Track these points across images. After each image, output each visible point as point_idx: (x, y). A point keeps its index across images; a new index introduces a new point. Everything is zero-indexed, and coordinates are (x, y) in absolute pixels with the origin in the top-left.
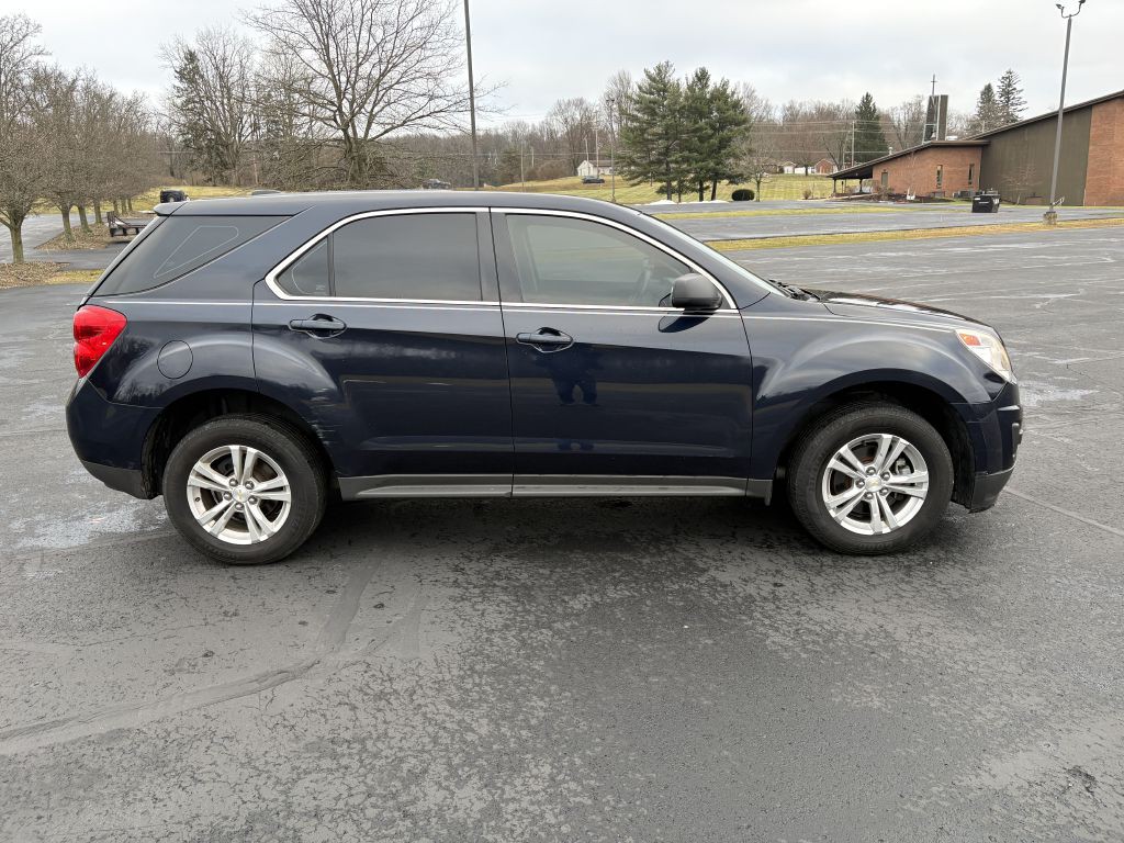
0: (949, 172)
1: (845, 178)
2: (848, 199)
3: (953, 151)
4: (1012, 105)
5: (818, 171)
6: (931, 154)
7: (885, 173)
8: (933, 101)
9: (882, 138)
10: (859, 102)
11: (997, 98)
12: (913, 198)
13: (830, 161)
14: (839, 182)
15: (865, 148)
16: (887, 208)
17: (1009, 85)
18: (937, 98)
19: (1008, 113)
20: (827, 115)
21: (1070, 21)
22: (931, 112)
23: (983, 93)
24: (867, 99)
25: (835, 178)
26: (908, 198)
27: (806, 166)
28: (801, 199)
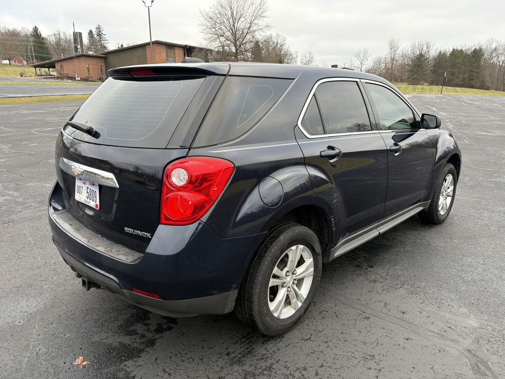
0: (92, 69)
1: (41, 67)
2: (46, 78)
3: (93, 59)
4: (102, 40)
5: (15, 63)
6: (83, 59)
7: (61, 66)
8: (75, 34)
9: (47, 49)
10: (31, 30)
11: (95, 36)
12: (79, 79)
13: (21, 58)
14: (37, 69)
15: (39, 53)
16: (68, 83)
17: (100, 32)
18: (76, 33)
19: (101, 44)
20: (14, 35)
21: (149, 9)
22: (75, 39)
23: (89, 34)
24: (36, 29)
25: (36, 67)
26: (77, 79)
27: (9, 60)
28: (19, 77)
